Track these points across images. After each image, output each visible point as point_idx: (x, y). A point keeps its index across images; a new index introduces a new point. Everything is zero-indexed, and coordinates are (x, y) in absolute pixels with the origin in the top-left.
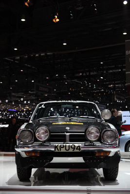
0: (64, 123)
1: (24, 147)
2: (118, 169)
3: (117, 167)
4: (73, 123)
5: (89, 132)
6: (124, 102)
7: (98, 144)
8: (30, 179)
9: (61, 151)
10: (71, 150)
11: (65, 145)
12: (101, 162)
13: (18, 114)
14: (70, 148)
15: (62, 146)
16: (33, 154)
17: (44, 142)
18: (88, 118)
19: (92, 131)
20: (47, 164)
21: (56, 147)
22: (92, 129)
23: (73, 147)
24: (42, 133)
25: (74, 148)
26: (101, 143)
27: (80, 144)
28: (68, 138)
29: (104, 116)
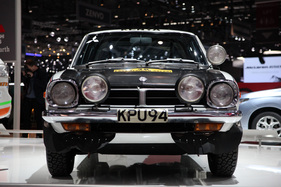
0: (135, 70)
1: (59, 114)
2: (236, 157)
3: (236, 153)
4: (152, 70)
5: (184, 86)
6: (250, 39)
7: (201, 108)
8: (71, 174)
9: (131, 121)
10: (149, 120)
11: (137, 110)
12: (204, 142)
13: (45, 63)
14: (148, 116)
15: (132, 112)
16: (78, 128)
17: (99, 104)
18: (181, 62)
19: (189, 85)
20: (103, 145)
21: (120, 114)
22: (189, 80)
23: (153, 113)
24: (94, 88)
25: (155, 117)
26: (207, 106)
27: (167, 110)
28: (143, 98)
29: (213, 59)
